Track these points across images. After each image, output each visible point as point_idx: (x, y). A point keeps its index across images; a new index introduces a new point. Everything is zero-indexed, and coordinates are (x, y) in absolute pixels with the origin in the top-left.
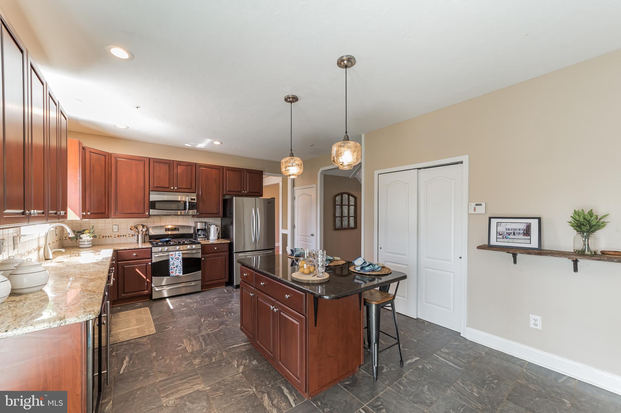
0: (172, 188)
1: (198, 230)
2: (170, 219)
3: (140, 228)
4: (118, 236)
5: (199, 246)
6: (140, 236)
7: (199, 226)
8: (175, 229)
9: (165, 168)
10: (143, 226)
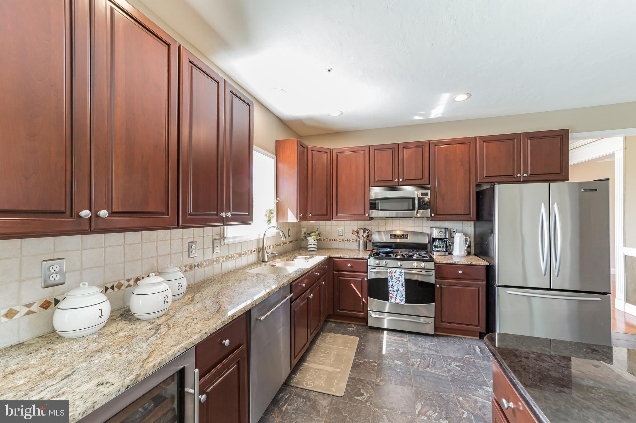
0: (396, 180)
1: (434, 239)
2: (397, 222)
3: (361, 232)
4: (343, 240)
5: (431, 265)
6: (361, 242)
7: (436, 234)
8: (403, 236)
9: (387, 154)
10: (365, 230)
